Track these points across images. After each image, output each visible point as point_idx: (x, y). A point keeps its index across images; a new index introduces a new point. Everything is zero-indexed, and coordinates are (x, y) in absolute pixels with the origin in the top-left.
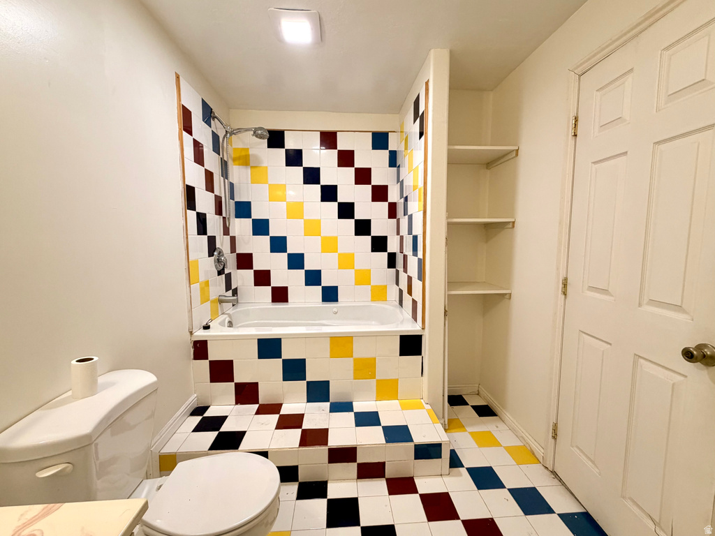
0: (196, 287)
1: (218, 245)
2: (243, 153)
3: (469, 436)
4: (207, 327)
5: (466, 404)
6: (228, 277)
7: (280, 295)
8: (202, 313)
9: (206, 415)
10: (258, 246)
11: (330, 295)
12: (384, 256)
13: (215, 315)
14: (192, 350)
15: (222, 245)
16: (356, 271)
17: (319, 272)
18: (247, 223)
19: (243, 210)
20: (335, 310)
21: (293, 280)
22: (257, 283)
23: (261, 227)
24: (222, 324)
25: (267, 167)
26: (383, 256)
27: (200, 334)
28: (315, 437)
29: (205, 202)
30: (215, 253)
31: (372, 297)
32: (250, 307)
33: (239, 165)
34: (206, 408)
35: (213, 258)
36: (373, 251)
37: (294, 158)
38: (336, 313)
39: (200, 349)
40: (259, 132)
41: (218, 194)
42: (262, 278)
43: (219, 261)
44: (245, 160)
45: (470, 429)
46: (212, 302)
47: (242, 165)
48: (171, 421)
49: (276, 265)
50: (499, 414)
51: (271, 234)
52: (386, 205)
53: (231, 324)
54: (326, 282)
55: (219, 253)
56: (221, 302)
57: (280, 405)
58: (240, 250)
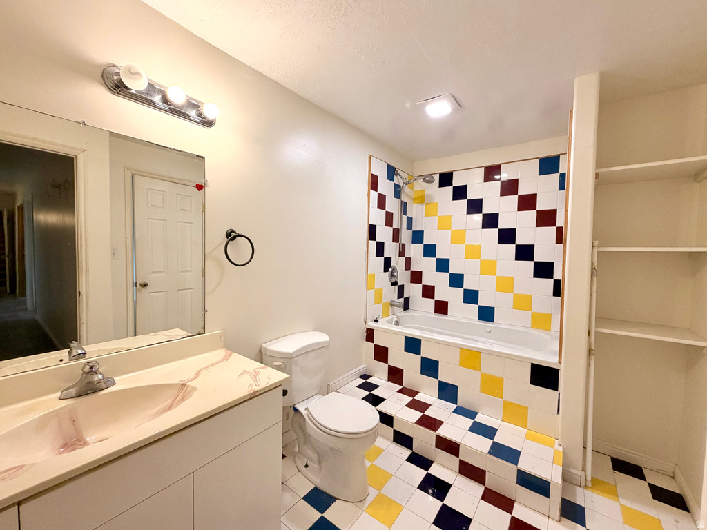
0: (371, 293)
1: (393, 263)
2: (420, 194)
3: (619, 508)
4: (376, 321)
5: (643, 478)
6: (401, 289)
7: (441, 308)
8: (376, 310)
9: (368, 380)
10: (427, 266)
11: (487, 314)
12: (550, 282)
13: (386, 314)
14: (365, 334)
15: (397, 263)
16: (515, 295)
17: (476, 292)
18: (420, 247)
19: (418, 237)
20: (488, 329)
21: (454, 296)
22: (425, 295)
23: (430, 251)
24: (389, 322)
25: (437, 203)
26: (548, 284)
27: (371, 325)
28: (430, 423)
29: (384, 234)
30: (390, 270)
31: (532, 324)
32: (416, 314)
33: (418, 203)
34: (369, 377)
35: (387, 273)
36: (535, 276)
37: (460, 193)
38: (490, 332)
39: (370, 335)
40: (427, 179)
41: (396, 227)
42: (428, 292)
43: (392, 275)
44: (421, 199)
45: (623, 502)
46: (384, 304)
47: (420, 203)
48: (345, 375)
49: (440, 281)
50: (691, 511)
51: (438, 256)
52: (554, 229)
53: (397, 323)
54: (483, 301)
55: (393, 270)
56: (392, 305)
57: (417, 393)
58: (414, 268)
